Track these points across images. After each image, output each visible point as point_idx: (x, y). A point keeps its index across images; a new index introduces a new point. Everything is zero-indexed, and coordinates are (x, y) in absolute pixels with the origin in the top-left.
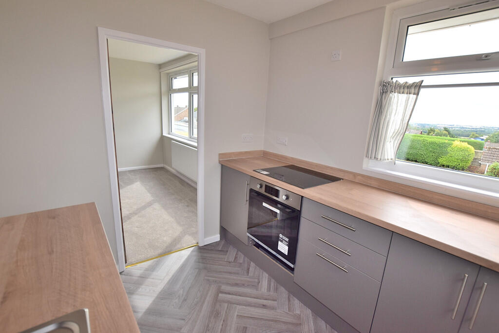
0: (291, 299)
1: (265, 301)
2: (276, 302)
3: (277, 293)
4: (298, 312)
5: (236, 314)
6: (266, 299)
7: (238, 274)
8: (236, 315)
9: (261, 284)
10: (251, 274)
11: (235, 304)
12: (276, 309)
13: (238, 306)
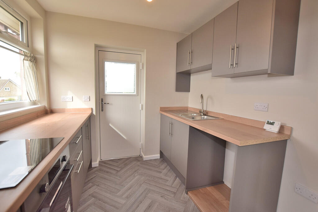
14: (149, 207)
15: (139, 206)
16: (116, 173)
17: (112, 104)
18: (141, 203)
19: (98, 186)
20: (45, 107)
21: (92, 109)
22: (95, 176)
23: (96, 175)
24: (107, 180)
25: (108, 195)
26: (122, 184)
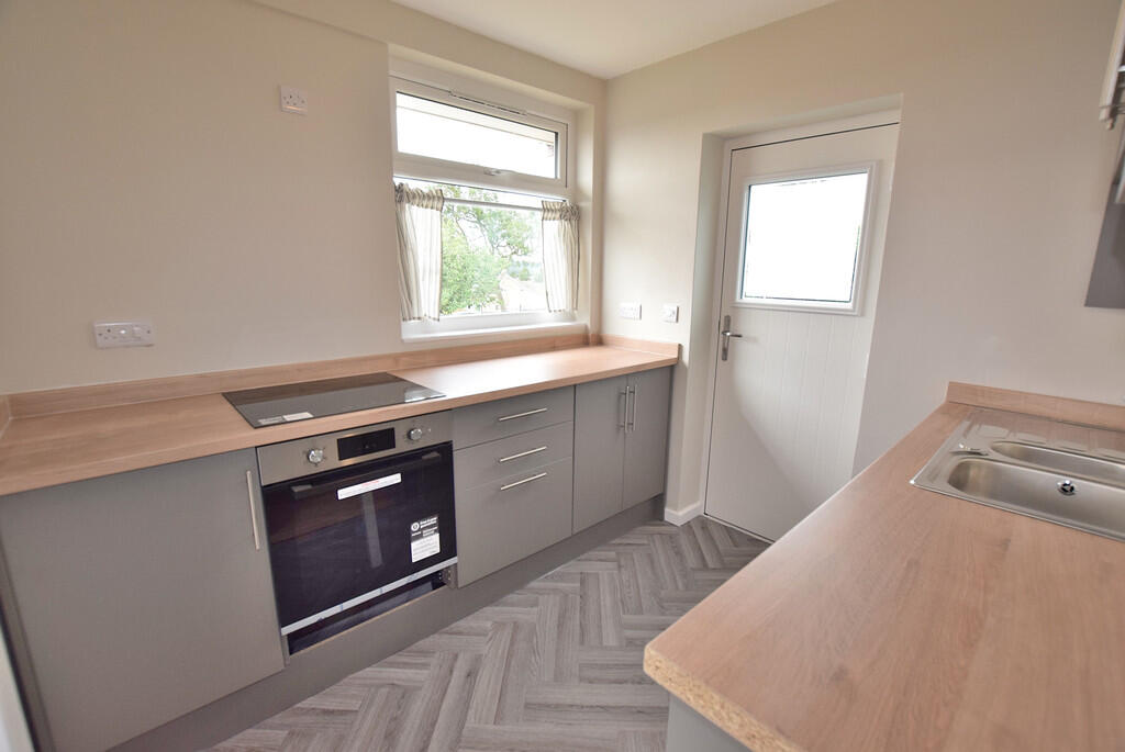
0: (454, 630)
1: (455, 673)
2: (461, 656)
3: (434, 652)
4: (489, 624)
5: (491, 727)
6: (451, 672)
7: (342, 738)
8: (497, 727)
9: (398, 680)
10: (355, 705)
11: (460, 732)
12: (481, 655)
13: (466, 725)
14: (639, 712)
15: (624, 685)
16: (692, 569)
17: (755, 340)
18: (639, 683)
19: (620, 567)
20: (586, 327)
21: (680, 347)
22: (643, 545)
23: (646, 542)
24: (653, 568)
25: (607, 601)
26: (665, 604)
